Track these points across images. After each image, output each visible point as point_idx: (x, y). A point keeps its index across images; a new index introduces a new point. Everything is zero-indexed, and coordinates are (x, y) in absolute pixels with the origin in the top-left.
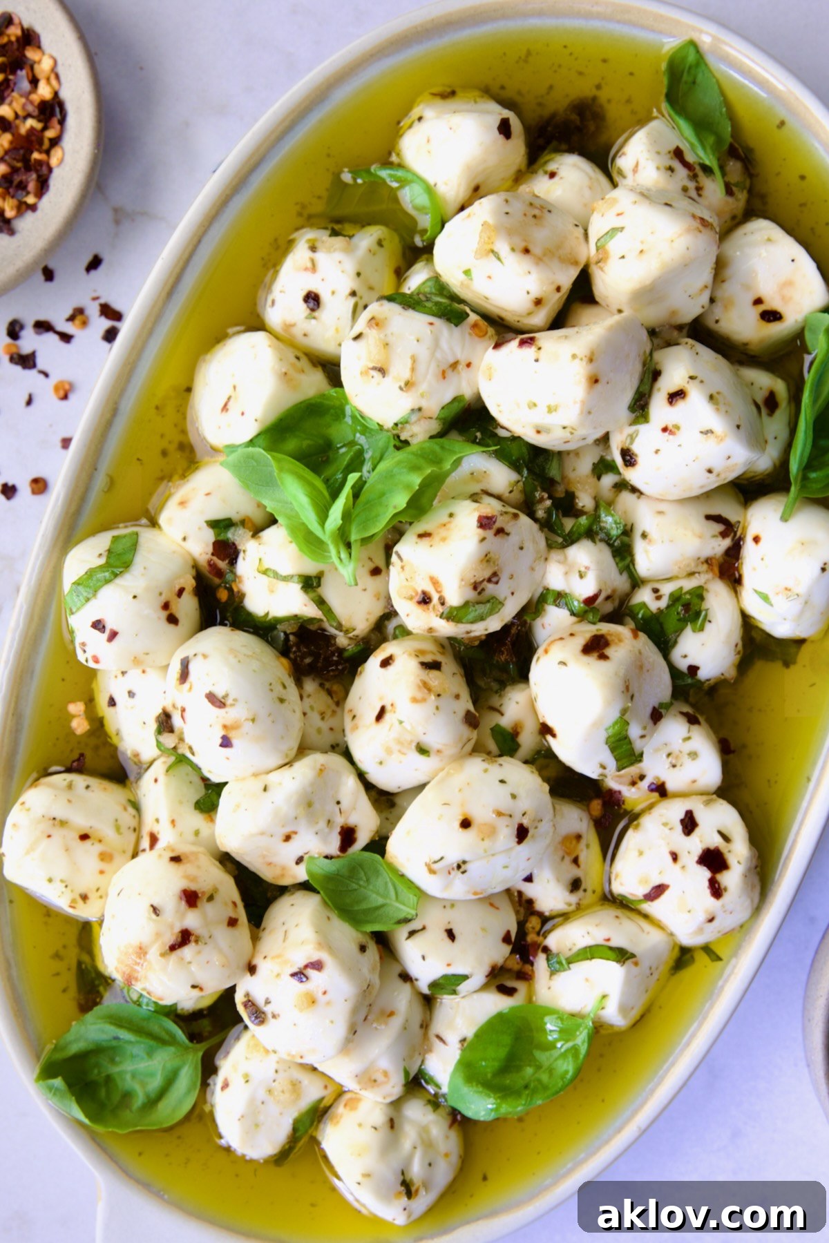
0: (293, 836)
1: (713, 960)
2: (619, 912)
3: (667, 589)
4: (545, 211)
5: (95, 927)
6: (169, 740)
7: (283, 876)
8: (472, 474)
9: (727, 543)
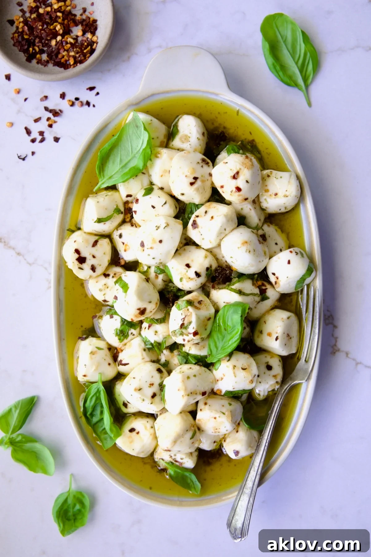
0: (211, 219)
1: (70, 229)
2: (104, 233)
3: (131, 337)
4: (214, 432)
5: (262, 169)
6: (260, 232)
7: (209, 206)
8: (204, 348)
9: (119, 359)
